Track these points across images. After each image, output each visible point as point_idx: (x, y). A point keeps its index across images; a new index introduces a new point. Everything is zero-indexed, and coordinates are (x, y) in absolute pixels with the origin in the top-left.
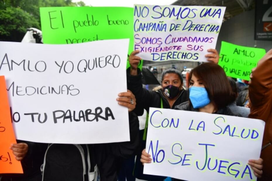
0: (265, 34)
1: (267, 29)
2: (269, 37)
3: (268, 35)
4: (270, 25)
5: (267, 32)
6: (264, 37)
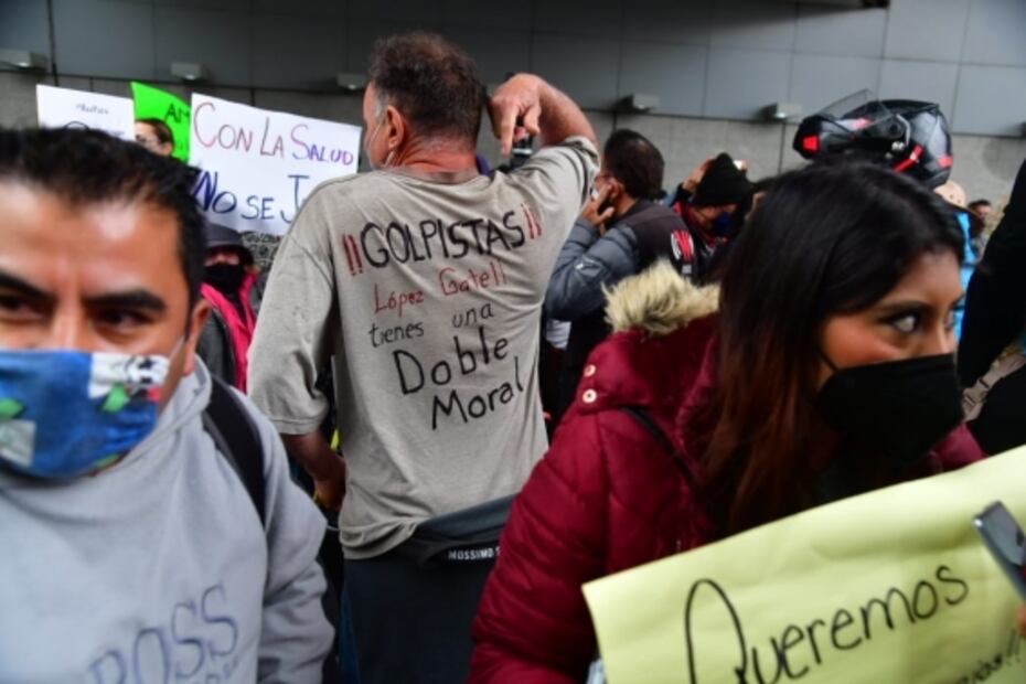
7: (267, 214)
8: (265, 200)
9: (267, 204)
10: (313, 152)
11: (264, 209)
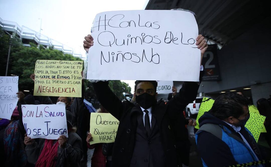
0: (209, 77)
1: (209, 74)
2: (212, 79)
3: (211, 78)
4: (211, 70)
5: (209, 75)
6: (208, 79)
7: (39, 133)
8: (38, 130)
9: (39, 131)
10: (51, 114)
11: (38, 132)
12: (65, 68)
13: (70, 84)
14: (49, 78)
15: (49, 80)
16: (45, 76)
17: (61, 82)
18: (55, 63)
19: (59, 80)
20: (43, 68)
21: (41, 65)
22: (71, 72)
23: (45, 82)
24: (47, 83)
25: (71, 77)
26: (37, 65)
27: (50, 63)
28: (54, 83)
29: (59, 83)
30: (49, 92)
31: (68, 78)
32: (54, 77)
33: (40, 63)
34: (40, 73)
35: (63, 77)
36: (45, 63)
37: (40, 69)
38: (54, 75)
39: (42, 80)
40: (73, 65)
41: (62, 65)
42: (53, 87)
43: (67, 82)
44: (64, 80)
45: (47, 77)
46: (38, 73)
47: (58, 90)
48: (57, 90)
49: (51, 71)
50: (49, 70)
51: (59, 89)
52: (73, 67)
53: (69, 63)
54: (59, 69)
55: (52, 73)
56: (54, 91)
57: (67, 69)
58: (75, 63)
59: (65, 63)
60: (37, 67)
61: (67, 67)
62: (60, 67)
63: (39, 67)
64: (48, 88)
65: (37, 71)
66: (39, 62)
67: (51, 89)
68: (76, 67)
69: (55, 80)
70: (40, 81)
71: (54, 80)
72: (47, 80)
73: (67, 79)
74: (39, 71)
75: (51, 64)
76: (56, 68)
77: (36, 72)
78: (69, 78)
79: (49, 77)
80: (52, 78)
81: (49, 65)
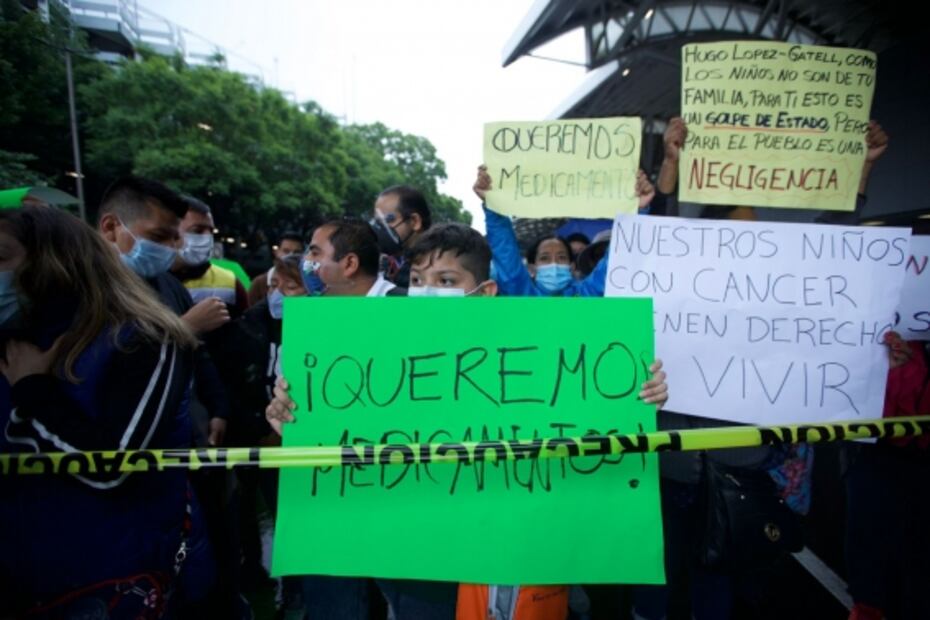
12: (813, 79)
13: (824, 154)
14: (745, 122)
15: (742, 132)
16: (727, 116)
17: (790, 145)
18: (770, 54)
19: (784, 134)
20: (721, 77)
21: (709, 65)
22: (834, 100)
23: (724, 141)
24: (733, 146)
25: (832, 122)
26: (688, 69)
27: (748, 55)
28: (761, 145)
29: (779, 148)
30: (731, 186)
31: (823, 124)
32: (764, 121)
33: (702, 57)
34: (710, 101)
35: (801, 122)
36: (725, 58)
37: (708, 85)
38: (765, 110)
39: (711, 133)
40: (844, 69)
41: (800, 66)
42: (752, 167)
43: (815, 145)
44: (800, 134)
45: (735, 120)
46: (698, 101)
47: (774, 178)
48: (765, 180)
49: (755, 91)
50: (746, 86)
51: (778, 174)
52: (846, 79)
53: (829, 58)
54: (789, 85)
55: (758, 100)
56: (753, 184)
57: (821, 87)
58: (851, 60)
59: (814, 56)
60: (692, 76)
61: (823, 77)
62: (793, 76)
63: (701, 76)
64: (732, 171)
65: (692, 93)
66: (694, 53)
67: (745, 173)
68: (854, 79)
69: (767, 134)
70: (702, 140)
71: (764, 132)
72: (733, 132)
73: (817, 129)
74: (706, 92)
75: (752, 61)
76: (777, 76)
77: (690, 100)
78: (823, 127)
79: (743, 118)
80: (758, 124)
81: (747, 65)
